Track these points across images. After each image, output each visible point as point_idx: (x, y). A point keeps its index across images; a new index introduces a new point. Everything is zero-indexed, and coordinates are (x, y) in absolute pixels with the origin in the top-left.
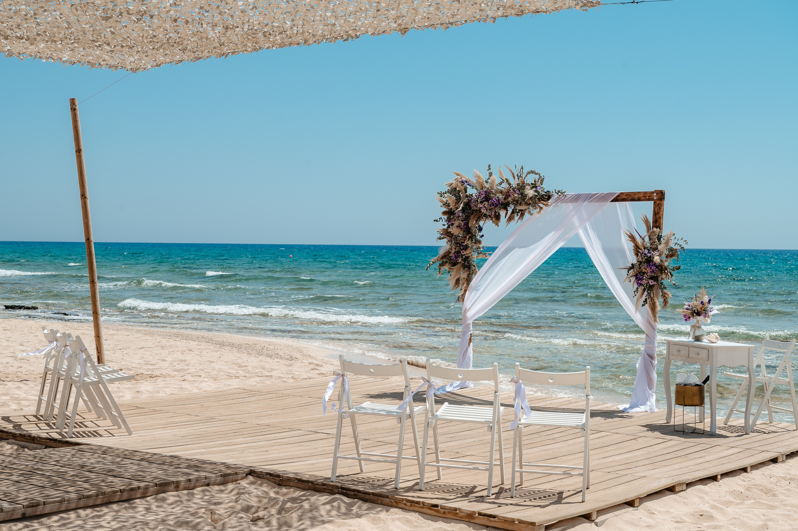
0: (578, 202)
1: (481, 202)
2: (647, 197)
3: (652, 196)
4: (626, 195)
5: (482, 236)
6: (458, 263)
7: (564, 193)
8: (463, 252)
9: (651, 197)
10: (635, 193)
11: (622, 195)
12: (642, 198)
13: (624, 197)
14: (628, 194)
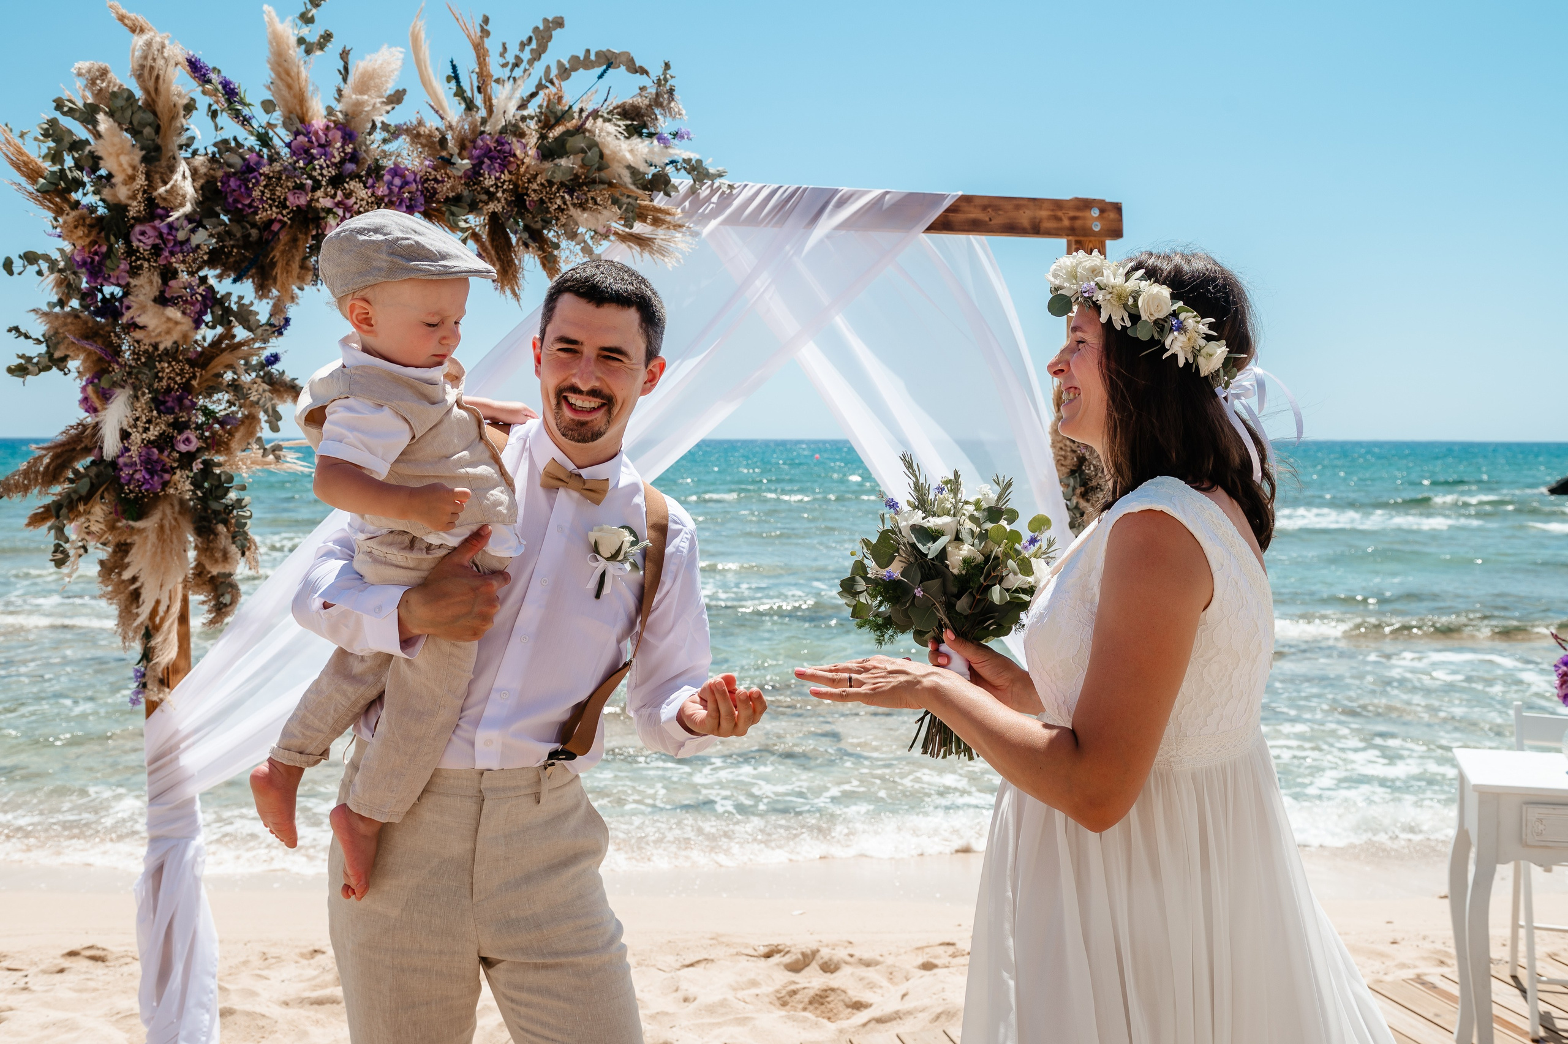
0: (791, 221)
1: (336, 181)
2: (1066, 223)
3: (1084, 218)
4: (984, 208)
5: (274, 359)
6: (155, 500)
7: (720, 175)
8: (187, 441)
9: (1078, 223)
10: (1019, 203)
11: (964, 206)
12: (1047, 225)
13: (976, 214)
14: (992, 204)
